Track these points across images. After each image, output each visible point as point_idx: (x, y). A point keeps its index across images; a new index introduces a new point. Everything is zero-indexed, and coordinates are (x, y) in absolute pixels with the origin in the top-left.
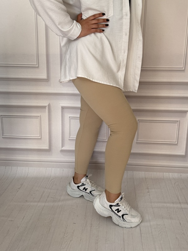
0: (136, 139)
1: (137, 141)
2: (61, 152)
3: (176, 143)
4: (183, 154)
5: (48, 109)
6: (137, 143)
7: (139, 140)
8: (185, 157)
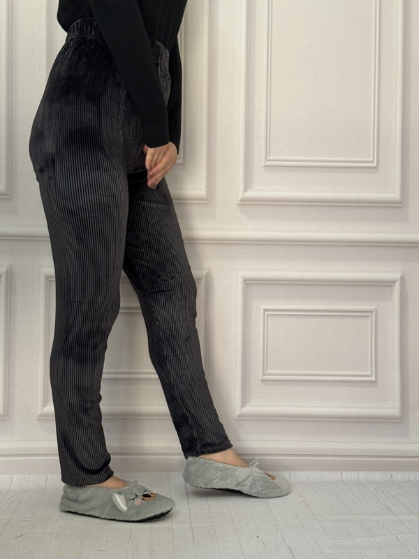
0: (261, 370)
1: (264, 375)
2: (39, 420)
3: (373, 378)
4: (395, 411)
5: (7, 283)
6: (262, 380)
7: (269, 372)
8: (400, 422)
